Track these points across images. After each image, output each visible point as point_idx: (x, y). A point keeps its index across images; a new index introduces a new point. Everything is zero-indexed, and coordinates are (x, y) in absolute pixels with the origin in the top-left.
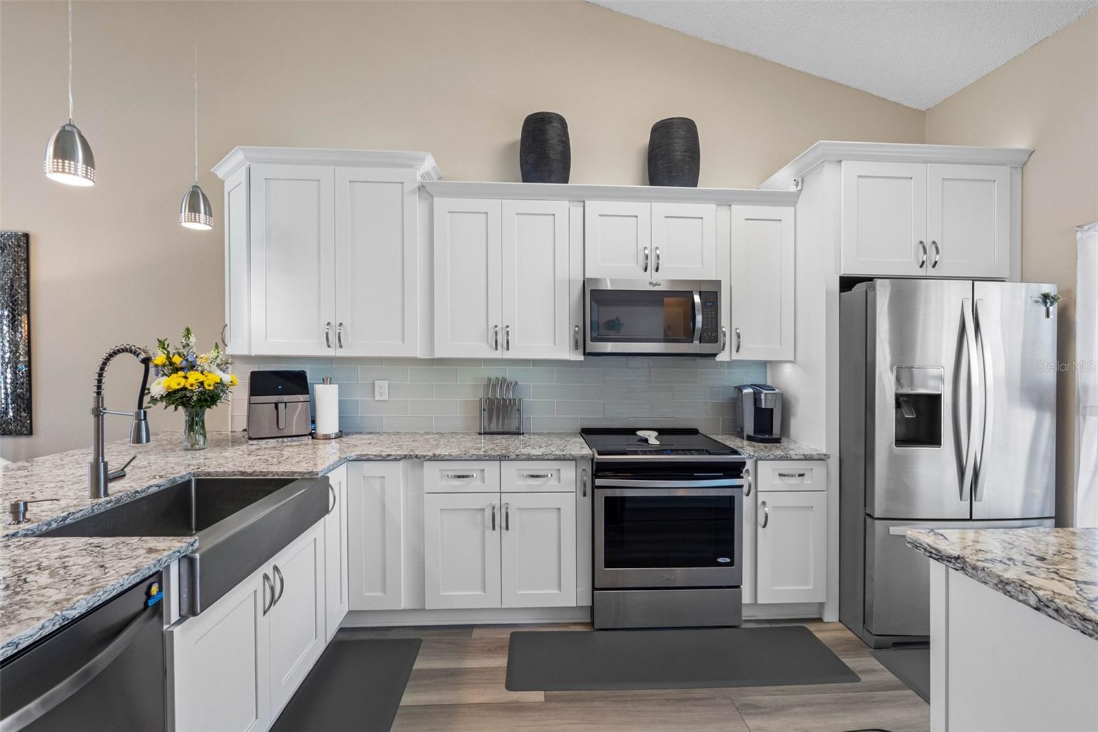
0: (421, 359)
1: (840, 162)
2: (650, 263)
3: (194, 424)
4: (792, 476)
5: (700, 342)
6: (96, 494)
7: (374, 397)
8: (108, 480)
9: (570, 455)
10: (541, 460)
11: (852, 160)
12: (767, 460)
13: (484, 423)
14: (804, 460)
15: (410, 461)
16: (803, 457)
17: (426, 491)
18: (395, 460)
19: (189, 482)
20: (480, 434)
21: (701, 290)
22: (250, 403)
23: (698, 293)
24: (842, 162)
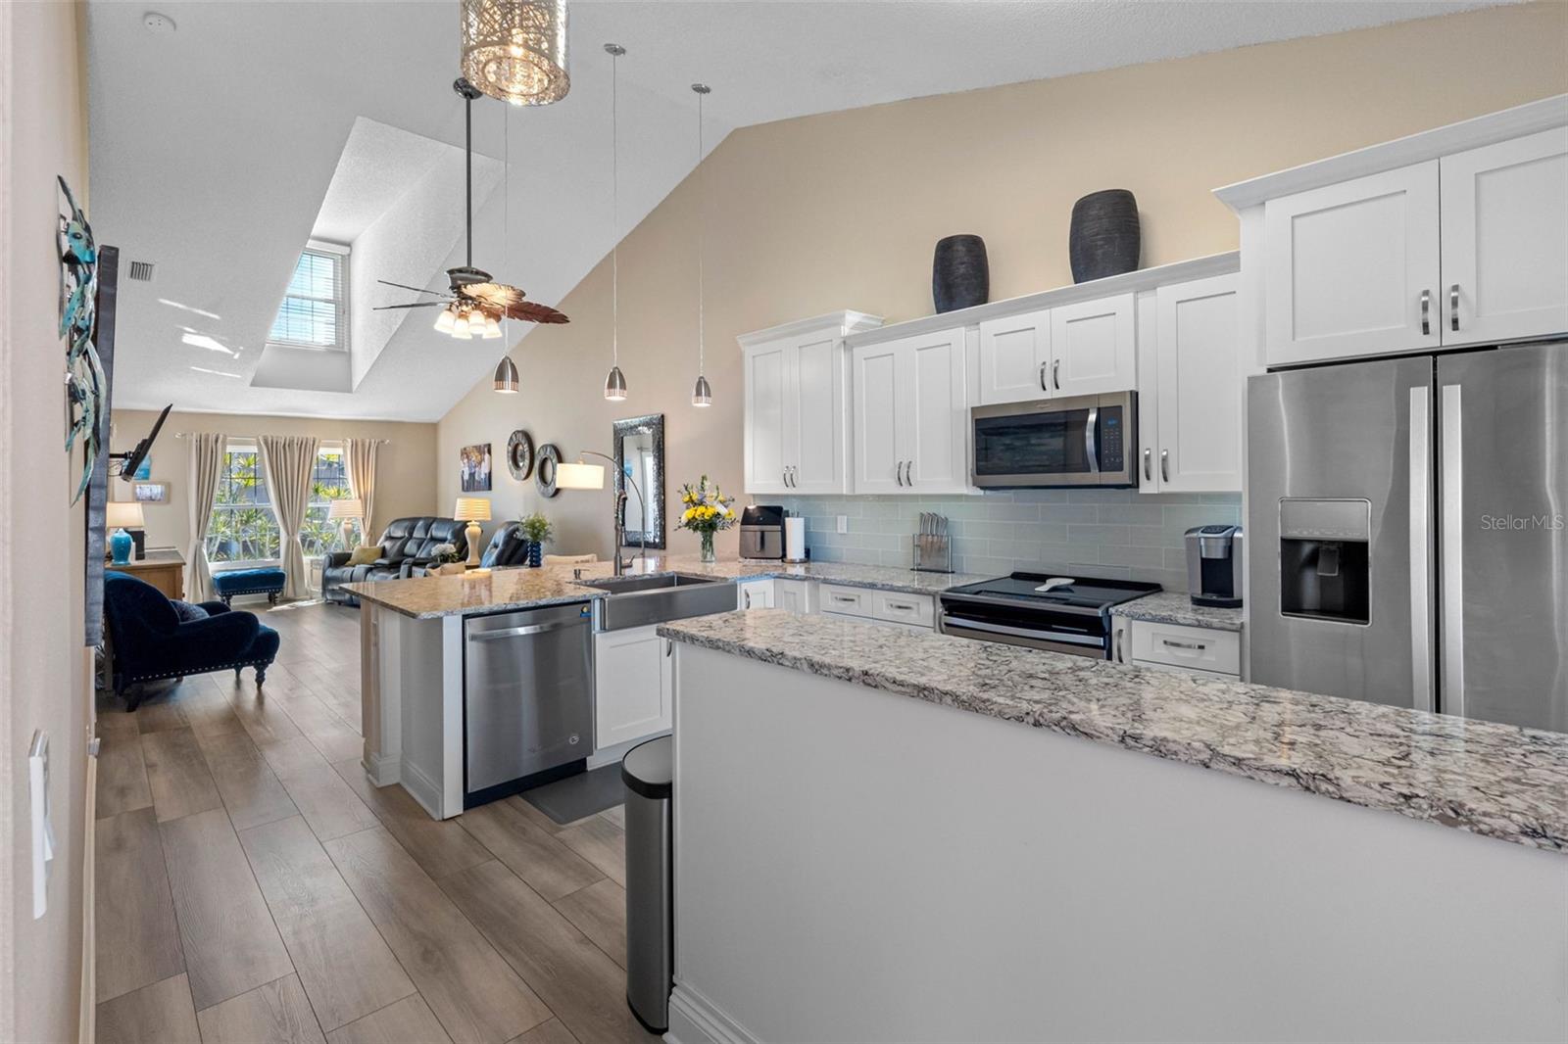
0: (846, 496)
1: (1264, 203)
2: (1048, 375)
3: (707, 543)
4: (1189, 647)
5: (1100, 471)
6: (616, 574)
7: (836, 529)
8: (622, 567)
9: (926, 590)
10: (900, 591)
11: (1277, 197)
12: (1143, 620)
13: (918, 560)
14: (1197, 626)
15: (813, 581)
16: (1197, 623)
17: (822, 608)
18: (800, 580)
19: (673, 577)
20: (913, 570)
21: (1101, 406)
22: (741, 531)
23: (1096, 410)
24: (1267, 203)
